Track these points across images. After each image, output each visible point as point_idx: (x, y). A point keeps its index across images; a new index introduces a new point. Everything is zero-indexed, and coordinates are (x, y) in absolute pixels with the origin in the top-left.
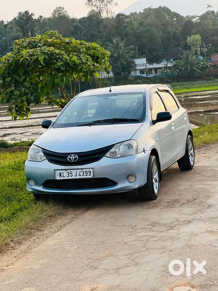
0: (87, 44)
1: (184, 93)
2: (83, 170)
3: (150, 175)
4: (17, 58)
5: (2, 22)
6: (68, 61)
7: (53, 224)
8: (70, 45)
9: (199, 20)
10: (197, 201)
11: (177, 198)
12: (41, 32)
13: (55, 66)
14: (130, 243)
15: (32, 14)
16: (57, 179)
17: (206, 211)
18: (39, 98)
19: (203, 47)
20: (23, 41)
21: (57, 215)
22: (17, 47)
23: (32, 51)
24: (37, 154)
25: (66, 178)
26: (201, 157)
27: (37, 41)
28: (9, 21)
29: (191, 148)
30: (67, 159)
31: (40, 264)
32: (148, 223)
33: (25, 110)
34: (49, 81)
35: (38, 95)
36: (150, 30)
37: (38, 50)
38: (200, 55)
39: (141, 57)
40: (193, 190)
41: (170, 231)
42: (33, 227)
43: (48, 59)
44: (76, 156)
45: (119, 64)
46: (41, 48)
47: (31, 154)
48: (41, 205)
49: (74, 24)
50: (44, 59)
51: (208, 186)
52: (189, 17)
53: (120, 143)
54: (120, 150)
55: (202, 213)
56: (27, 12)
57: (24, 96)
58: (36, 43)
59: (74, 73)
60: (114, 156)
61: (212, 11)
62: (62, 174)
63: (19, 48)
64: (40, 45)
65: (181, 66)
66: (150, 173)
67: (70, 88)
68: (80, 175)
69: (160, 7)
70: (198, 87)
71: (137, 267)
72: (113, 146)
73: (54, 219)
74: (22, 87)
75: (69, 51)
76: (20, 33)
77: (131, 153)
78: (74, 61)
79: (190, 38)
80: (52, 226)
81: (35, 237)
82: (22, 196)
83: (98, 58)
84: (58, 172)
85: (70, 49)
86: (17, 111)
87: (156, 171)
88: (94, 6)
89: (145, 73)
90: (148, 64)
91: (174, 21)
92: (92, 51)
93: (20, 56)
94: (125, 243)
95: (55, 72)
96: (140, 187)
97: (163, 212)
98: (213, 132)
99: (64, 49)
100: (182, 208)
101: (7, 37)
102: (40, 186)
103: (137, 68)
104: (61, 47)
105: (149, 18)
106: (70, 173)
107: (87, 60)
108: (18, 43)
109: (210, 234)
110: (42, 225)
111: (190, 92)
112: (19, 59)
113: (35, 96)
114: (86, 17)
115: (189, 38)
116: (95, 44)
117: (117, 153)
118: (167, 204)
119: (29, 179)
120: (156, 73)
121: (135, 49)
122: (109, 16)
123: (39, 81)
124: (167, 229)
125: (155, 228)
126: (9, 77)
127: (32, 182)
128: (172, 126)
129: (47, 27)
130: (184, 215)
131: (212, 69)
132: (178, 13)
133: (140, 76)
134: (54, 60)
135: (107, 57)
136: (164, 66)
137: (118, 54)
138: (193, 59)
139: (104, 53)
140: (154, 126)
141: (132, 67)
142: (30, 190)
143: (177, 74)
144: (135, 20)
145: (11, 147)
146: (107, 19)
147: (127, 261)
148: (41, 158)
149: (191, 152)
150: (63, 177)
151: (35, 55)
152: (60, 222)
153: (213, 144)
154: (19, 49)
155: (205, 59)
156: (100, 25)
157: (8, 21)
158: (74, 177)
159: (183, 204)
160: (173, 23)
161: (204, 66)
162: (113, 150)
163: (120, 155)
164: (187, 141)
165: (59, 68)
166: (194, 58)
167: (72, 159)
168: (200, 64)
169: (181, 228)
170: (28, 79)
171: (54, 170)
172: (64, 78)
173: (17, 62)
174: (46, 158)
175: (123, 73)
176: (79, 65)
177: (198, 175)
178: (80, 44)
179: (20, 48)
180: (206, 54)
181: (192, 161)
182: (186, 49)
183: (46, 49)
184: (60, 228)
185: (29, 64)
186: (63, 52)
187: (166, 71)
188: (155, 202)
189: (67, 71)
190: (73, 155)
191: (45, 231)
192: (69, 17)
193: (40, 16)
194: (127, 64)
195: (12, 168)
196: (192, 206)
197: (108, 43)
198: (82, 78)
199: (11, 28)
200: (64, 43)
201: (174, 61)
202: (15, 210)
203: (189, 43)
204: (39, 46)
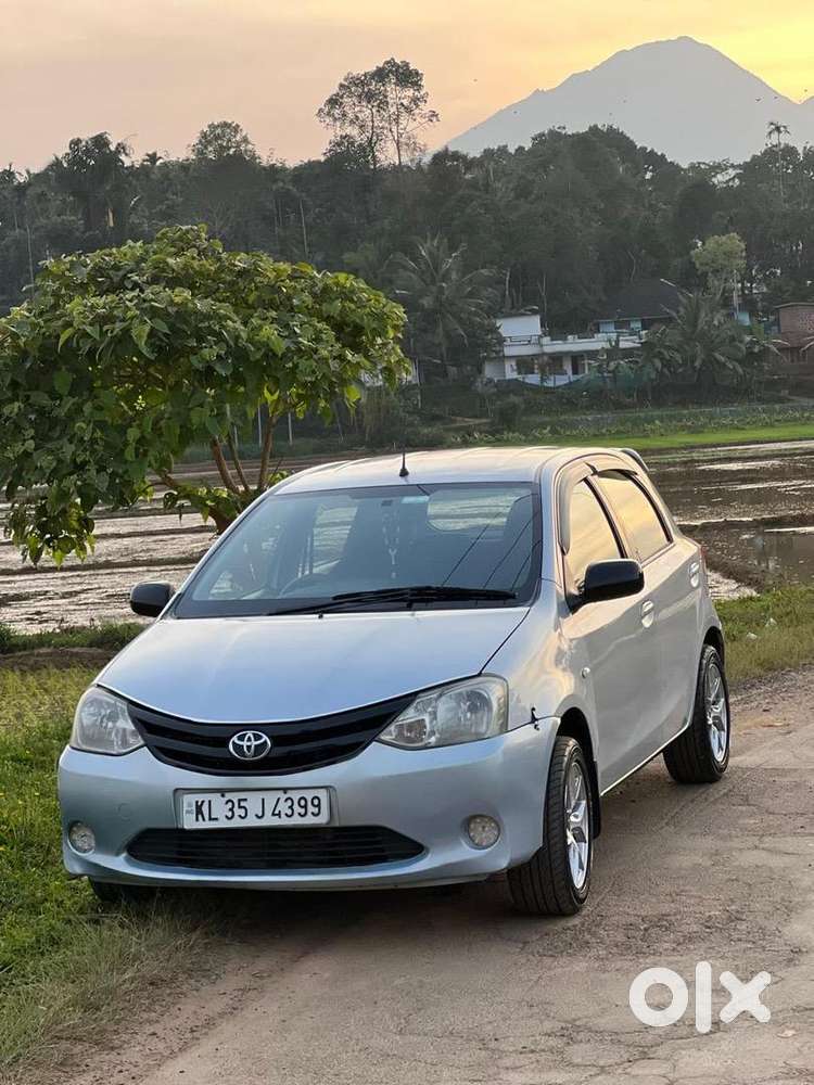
0: (319, 276)
1: (683, 448)
2: (289, 794)
3: (556, 816)
4: (49, 327)
5: (10, 174)
6: (242, 343)
7: (164, 1017)
8: (253, 280)
9: (737, 180)
10: (743, 926)
11: (666, 908)
12: (151, 213)
13: (194, 360)
15: (121, 148)
16: (186, 827)
18: (129, 484)
19: (752, 280)
20: (72, 263)
21: (182, 977)
22: (51, 285)
23: (105, 304)
24: (110, 724)
25: (223, 824)
26: (756, 725)
27: (127, 263)
28: (36, 172)
29: (717, 696)
30: (227, 747)
32: (548, 1026)
33: (75, 524)
34: (169, 418)
35: (126, 472)
36: (556, 214)
37: (130, 301)
38: (742, 308)
39: (522, 311)
40: (725, 877)
41: (636, 1070)
42: (79, 1032)
43: (165, 335)
44: (265, 738)
45: (439, 337)
46: (142, 291)
47: (85, 722)
48: (117, 933)
49: (274, 187)
50: (152, 333)
51: (787, 859)
52: (703, 166)
53: (438, 691)
54: (439, 715)
56: (100, 141)
57: (71, 474)
58: (121, 273)
59: (265, 387)
60: (413, 739)
61: (787, 146)
62: (205, 809)
63: (59, 289)
64: (137, 278)
65: (670, 348)
66: (556, 808)
67: (256, 420)
68: (277, 812)
69: (594, 130)
70: (734, 428)
72: (413, 701)
73: (169, 995)
74: (65, 440)
75: (250, 302)
76: (73, 218)
77: (483, 729)
78: (265, 344)
79: (704, 244)
80: (157, 1028)
81: (86, 1075)
82: (44, 885)
83: (359, 330)
84: (189, 801)
85: (251, 298)
86: (43, 528)
87: (579, 799)
88: (352, 122)
89: (536, 371)
90: (549, 338)
91: (644, 180)
92: (338, 303)
93: (60, 323)
95: (192, 383)
96: (518, 863)
97: (606, 975)
98: (798, 620)
99: (228, 294)
100: (684, 958)
101: (25, 230)
102: (117, 854)
103: (508, 351)
104: (219, 288)
105: (552, 168)
106: (236, 805)
107: (317, 340)
108: (54, 269)
110: (118, 1022)
111: (705, 446)
112: (55, 331)
113: (113, 475)
114: (319, 162)
115: (700, 244)
116: (347, 279)
117: (428, 729)
118: (621, 938)
119: (72, 825)
120: (575, 372)
121: (501, 282)
122: (405, 160)
123: (131, 413)
124: (626, 1056)
125: (578, 1053)
126: (18, 400)
127: (84, 838)
128: (646, 614)
129: (177, 194)
131: (786, 360)
132: (659, 154)
133: (516, 380)
134: (190, 336)
135: (395, 327)
136: (607, 346)
137: (437, 299)
138: (716, 323)
139: (384, 313)
140: (572, 617)
141: (487, 346)
142: (78, 868)
143: (653, 376)
144: (502, 174)
145: (25, 649)
146: (398, 169)
148: (125, 743)
149: (718, 710)
150: (210, 819)
151: (118, 317)
152: (190, 1009)
153: (797, 671)
154: (56, 294)
155: (760, 322)
156: (370, 192)
157: (32, 172)
158: (251, 822)
159: (690, 939)
160: (641, 189)
161: (756, 350)
162: (410, 715)
163: (437, 735)
164: (700, 670)
165: (210, 369)
166: (718, 318)
167: (246, 750)
168: (741, 342)
169: (683, 1052)
170: (87, 408)
171: (176, 790)
172: (228, 406)
173: (47, 345)
174: (142, 742)
175: (453, 370)
176: (286, 356)
177: (744, 808)
178: (292, 278)
179: (63, 291)
180: (764, 307)
181: (720, 747)
182: (689, 287)
183: (160, 296)
184: (188, 1035)
185: (91, 353)
186: (225, 309)
187: (612, 365)
188: (575, 926)
189: (238, 378)
190: (250, 734)
191: (128, 1051)
192: (258, 161)
193: (148, 155)
194: (470, 336)
195: (13, 759)
196: (724, 949)
197: (399, 256)
198: (295, 406)
199: (42, 197)
200: (231, 271)
201: (644, 329)
202: (13, 951)
203: (701, 264)
204: (136, 285)
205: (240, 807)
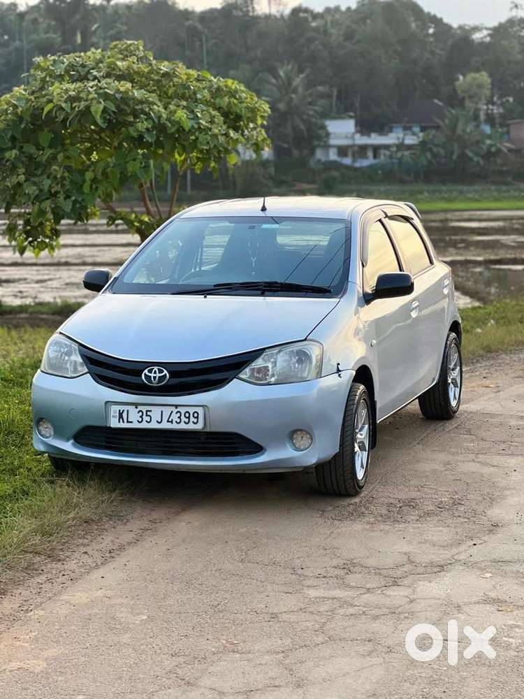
0: (215, 80)
1: (441, 211)
2: (179, 409)
3: (348, 433)
4: (37, 102)
5: (15, 5)
6: (163, 121)
7: (93, 543)
8: (172, 80)
9: (488, 38)
10: (462, 508)
11: (414, 494)
12: (105, 36)
13: (131, 130)
14: (285, 617)
16: (112, 426)
17: (486, 538)
18: (85, 208)
19: (493, 104)
20: (54, 61)
21: (105, 519)
22: (40, 74)
23: (75, 88)
24: (67, 358)
25: (136, 425)
26: (478, 386)
27: (90, 63)
28: (32, 5)
29: (455, 365)
30: (141, 376)
31: (46, 659)
32: (335, 562)
33: (48, 233)
34: (113, 167)
35: (83, 200)
36: (368, 52)
37: (92, 87)
38: (486, 122)
39: (343, 116)
40: (453, 478)
41: (390, 592)
42: (39, 549)
43: (114, 112)
44: (165, 372)
45: (288, 130)
46: (99, 82)
47: (51, 356)
48: (64, 489)
49: (187, 23)
50: (105, 111)
51: (492, 469)
52: (467, 27)
53: (278, 349)
54: (277, 365)
55: (475, 545)
57: (47, 199)
58: (86, 69)
59: (176, 151)
60: (260, 379)
61: (521, 18)
62: (125, 415)
63: (45, 77)
64: (96, 73)
65: (437, 145)
66: (349, 428)
68: (170, 420)
70: (475, 200)
71: (300, 691)
72: (261, 354)
73: (96, 530)
74: (45, 176)
75: (169, 94)
76: (54, 36)
77: (305, 375)
78: (178, 123)
79: (464, 78)
80: (89, 549)
81: (41, 576)
82: (20, 457)
83: (239, 117)
84: (115, 409)
85: (171, 92)
86: (27, 233)
87: (364, 424)
89: (349, 156)
90: (359, 134)
91: (428, 35)
92: (226, 99)
93: (45, 100)
94: (274, 616)
95: (129, 145)
96: (322, 461)
97: (374, 534)
98: (509, 322)
99: (155, 88)
100: (424, 525)
101: (23, 42)
102: (68, 440)
103: (332, 142)
104: (149, 84)
105: (369, 21)
106: (145, 414)
107: (212, 122)
108: (42, 64)
109: (494, 608)
110: (63, 544)
111: (456, 211)
112: (41, 105)
113: (75, 202)
114: (217, 9)
115: (461, 78)
116: (233, 83)
117: (270, 373)
118: (384, 512)
119: (39, 421)
120: (375, 157)
121: (330, 96)
123: (88, 162)
124: (384, 583)
125: (352, 579)
126: (15, 148)
127: (47, 429)
128: (413, 309)
130: (427, 545)
131: (512, 157)
132: (439, 17)
133: (336, 161)
134: (129, 114)
135: (262, 117)
136: (396, 142)
137: (289, 105)
138: (468, 130)
139: (256, 108)
140: (366, 307)
141: (319, 138)
142: (42, 448)
143: (425, 163)
144: (335, 23)
145: (11, 314)
146: (268, 17)
147: (275, 672)
148: (75, 370)
149: (455, 374)
150: (128, 422)
151: (83, 98)
152: (110, 538)
153: (506, 354)
154: (43, 80)
155: (497, 132)
156: (249, 31)
157: (29, 5)
158: (154, 425)
159: (428, 514)
160: (426, 40)
161: (493, 150)
162: (259, 363)
163: (276, 377)
164: (445, 348)
165: (141, 137)
166: (470, 128)
167: (152, 379)
168: (484, 144)
169: (420, 583)
170: (60, 157)
171: (107, 402)
172: (152, 162)
173: (36, 114)
174: (87, 370)
175: (295, 152)
176: (191, 132)
177: (467, 437)
178: (198, 80)
179: (48, 79)
180: (500, 122)
181: (455, 397)
182: (452, 106)
183: (111, 86)
184: (108, 555)
185: (65, 121)
186: (153, 98)
187: (399, 155)
188: (356, 503)
189: (159, 144)
190: (156, 368)
191: (69, 563)
192: (177, 6)
194: (308, 130)
196: (449, 521)
197: (266, 75)
198: (195, 165)
199: (35, 21)
200: (158, 73)
201: (421, 132)
203: (462, 92)
204: (95, 78)
205: (147, 415)
